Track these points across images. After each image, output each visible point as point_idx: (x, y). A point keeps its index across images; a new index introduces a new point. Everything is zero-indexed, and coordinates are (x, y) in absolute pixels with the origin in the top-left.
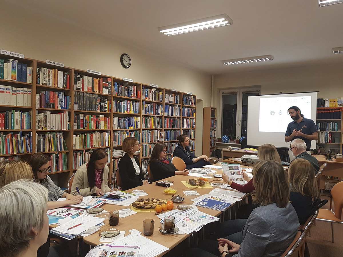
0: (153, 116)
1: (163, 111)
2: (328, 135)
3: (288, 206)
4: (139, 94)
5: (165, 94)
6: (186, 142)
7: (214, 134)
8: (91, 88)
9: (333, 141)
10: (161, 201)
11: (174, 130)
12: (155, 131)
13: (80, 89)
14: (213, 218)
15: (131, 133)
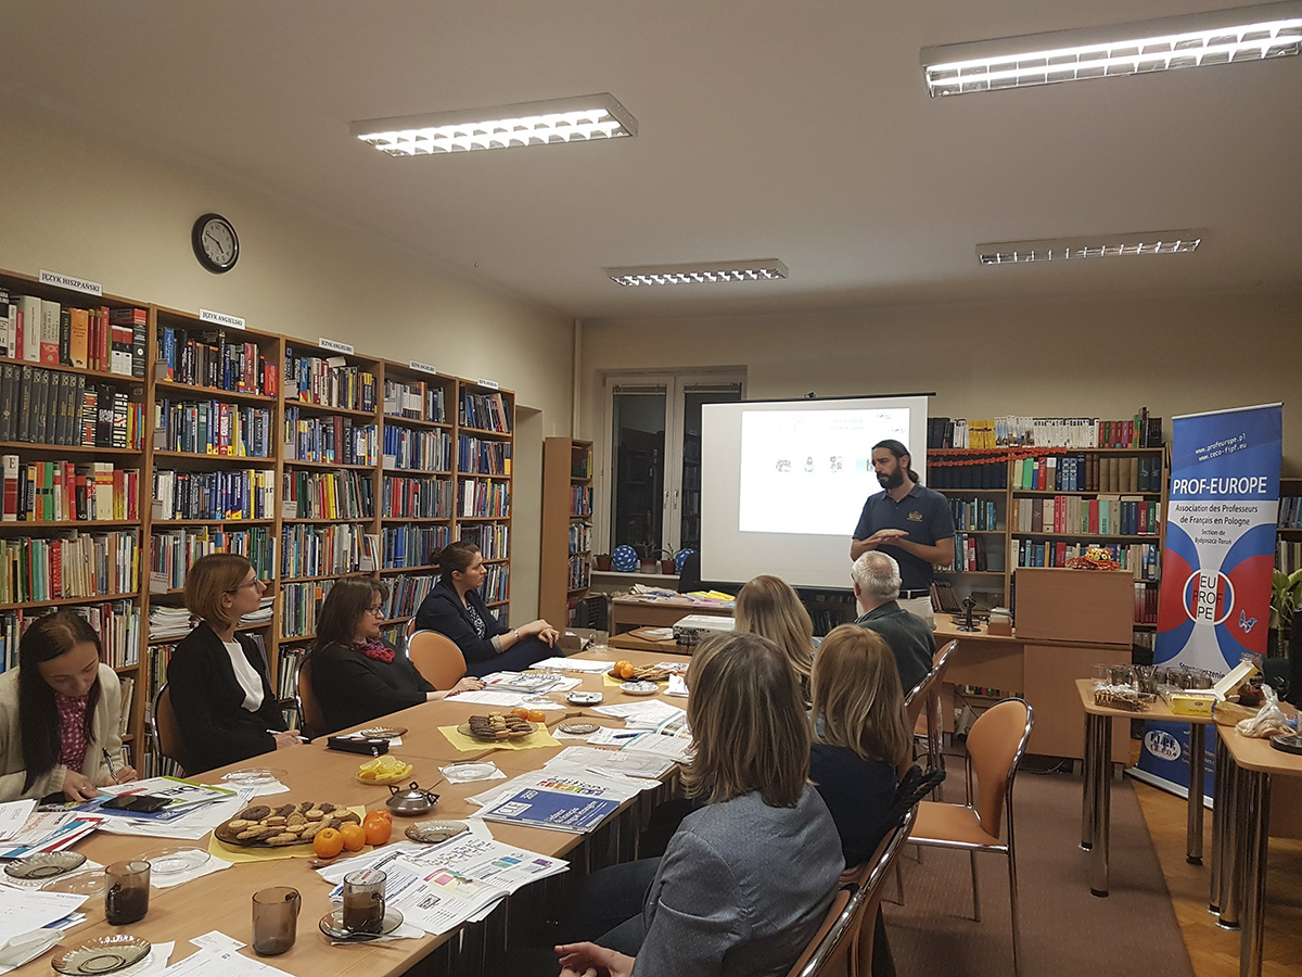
0: (331, 470)
1: (377, 448)
2: (965, 542)
3: (802, 802)
4: (272, 379)
5: (386, 380)
6: (474, 571)
7: (582, 541)
8: (55, 350)
9: (980, 564)
10: (340, 813)
11: (421, 525)
12: (340, 530)
13: (5, 349)
14: (543, 863)
15: (231, 539)
